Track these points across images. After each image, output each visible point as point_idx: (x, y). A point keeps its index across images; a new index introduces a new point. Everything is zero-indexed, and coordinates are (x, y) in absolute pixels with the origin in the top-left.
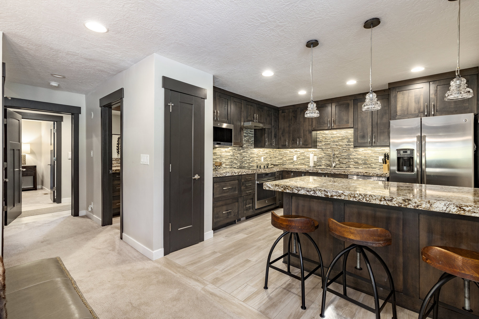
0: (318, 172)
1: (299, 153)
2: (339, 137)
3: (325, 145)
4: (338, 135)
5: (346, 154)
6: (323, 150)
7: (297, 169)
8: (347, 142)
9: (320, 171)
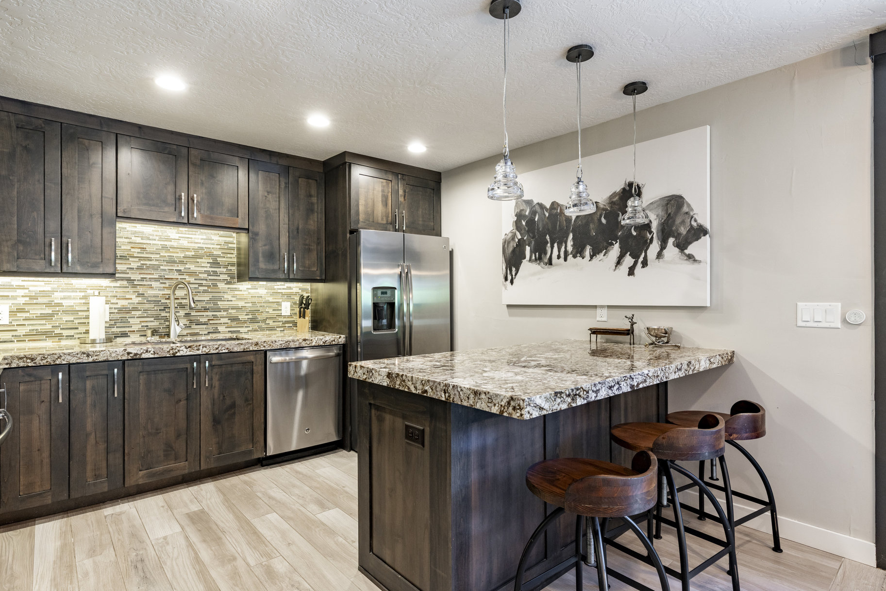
0: (178, 354)
1: (21, 292)
2: (188, 249)
3: (138, 268)
4: (185, 243)
5: (206, 297)
6: (135, 286)
7: (88, 355)
8: (209, 265)
9: (185, 350)
